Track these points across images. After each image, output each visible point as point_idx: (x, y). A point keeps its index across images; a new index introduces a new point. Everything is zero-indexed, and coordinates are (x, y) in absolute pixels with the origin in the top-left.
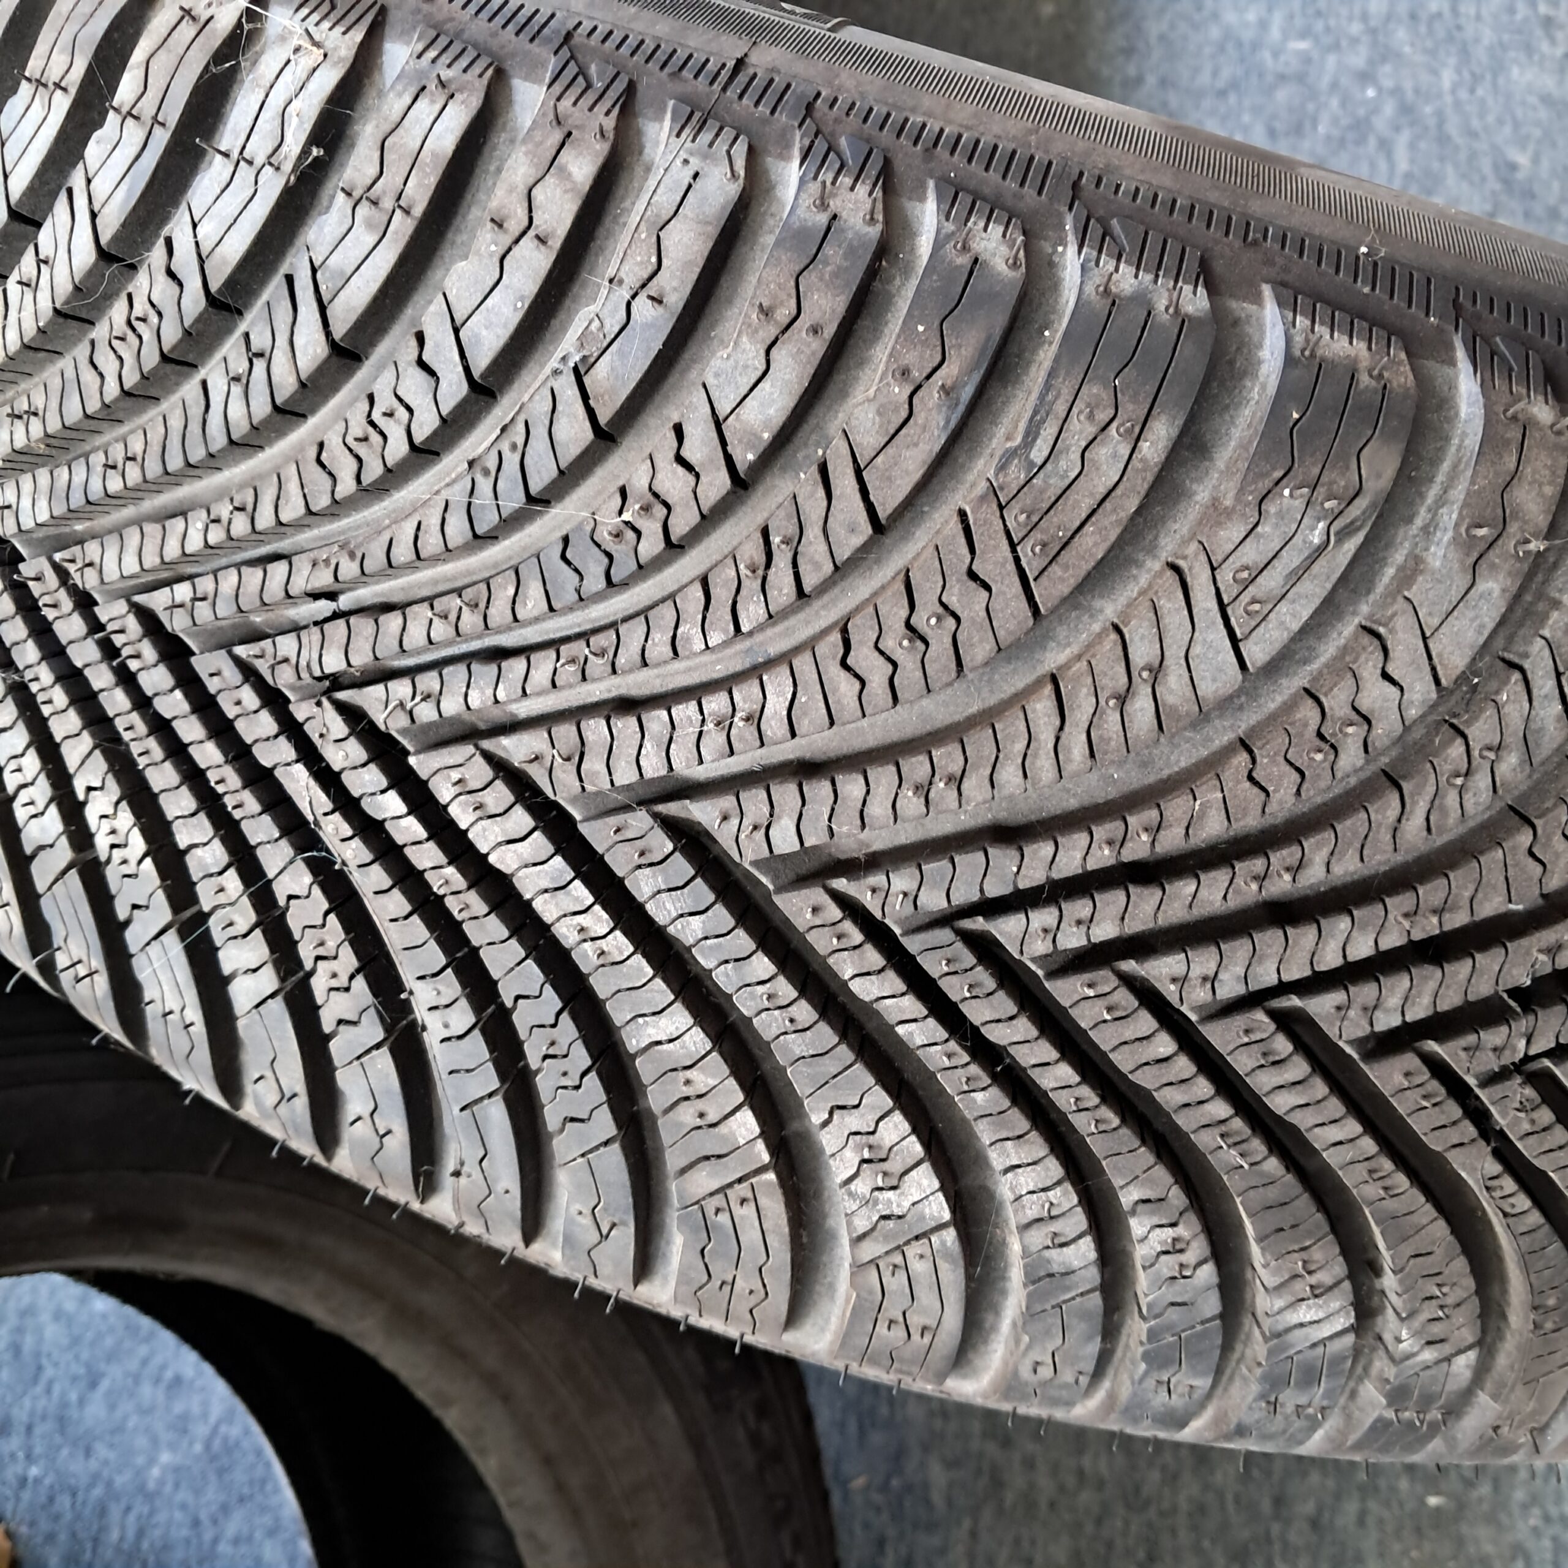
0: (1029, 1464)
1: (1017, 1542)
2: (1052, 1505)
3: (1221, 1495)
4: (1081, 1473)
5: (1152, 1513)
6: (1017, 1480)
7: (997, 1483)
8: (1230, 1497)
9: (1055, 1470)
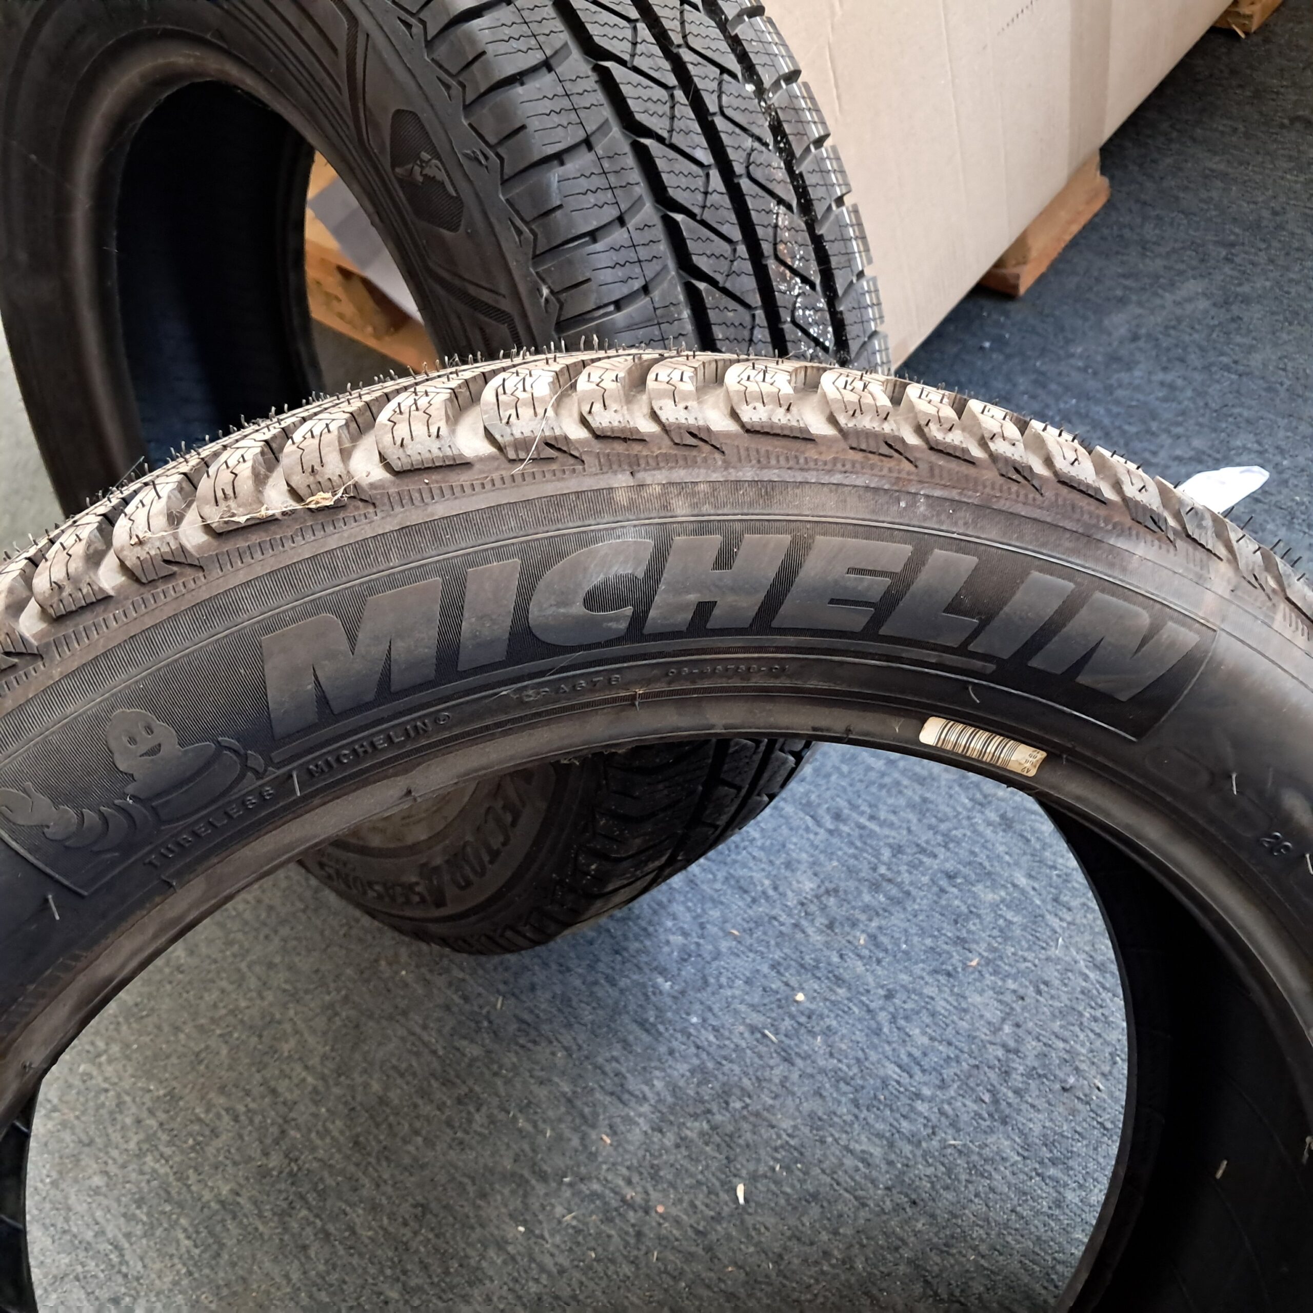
0: (441, 1107)
1: (414, 1075)
2: (416, 1106)
3: (352, 1205)
4: (417, 1133)
5: (372, 1160)
6: (440, 1094)
7: (446, 1083)
8: (348, 1209)
9: (428, 1120)
